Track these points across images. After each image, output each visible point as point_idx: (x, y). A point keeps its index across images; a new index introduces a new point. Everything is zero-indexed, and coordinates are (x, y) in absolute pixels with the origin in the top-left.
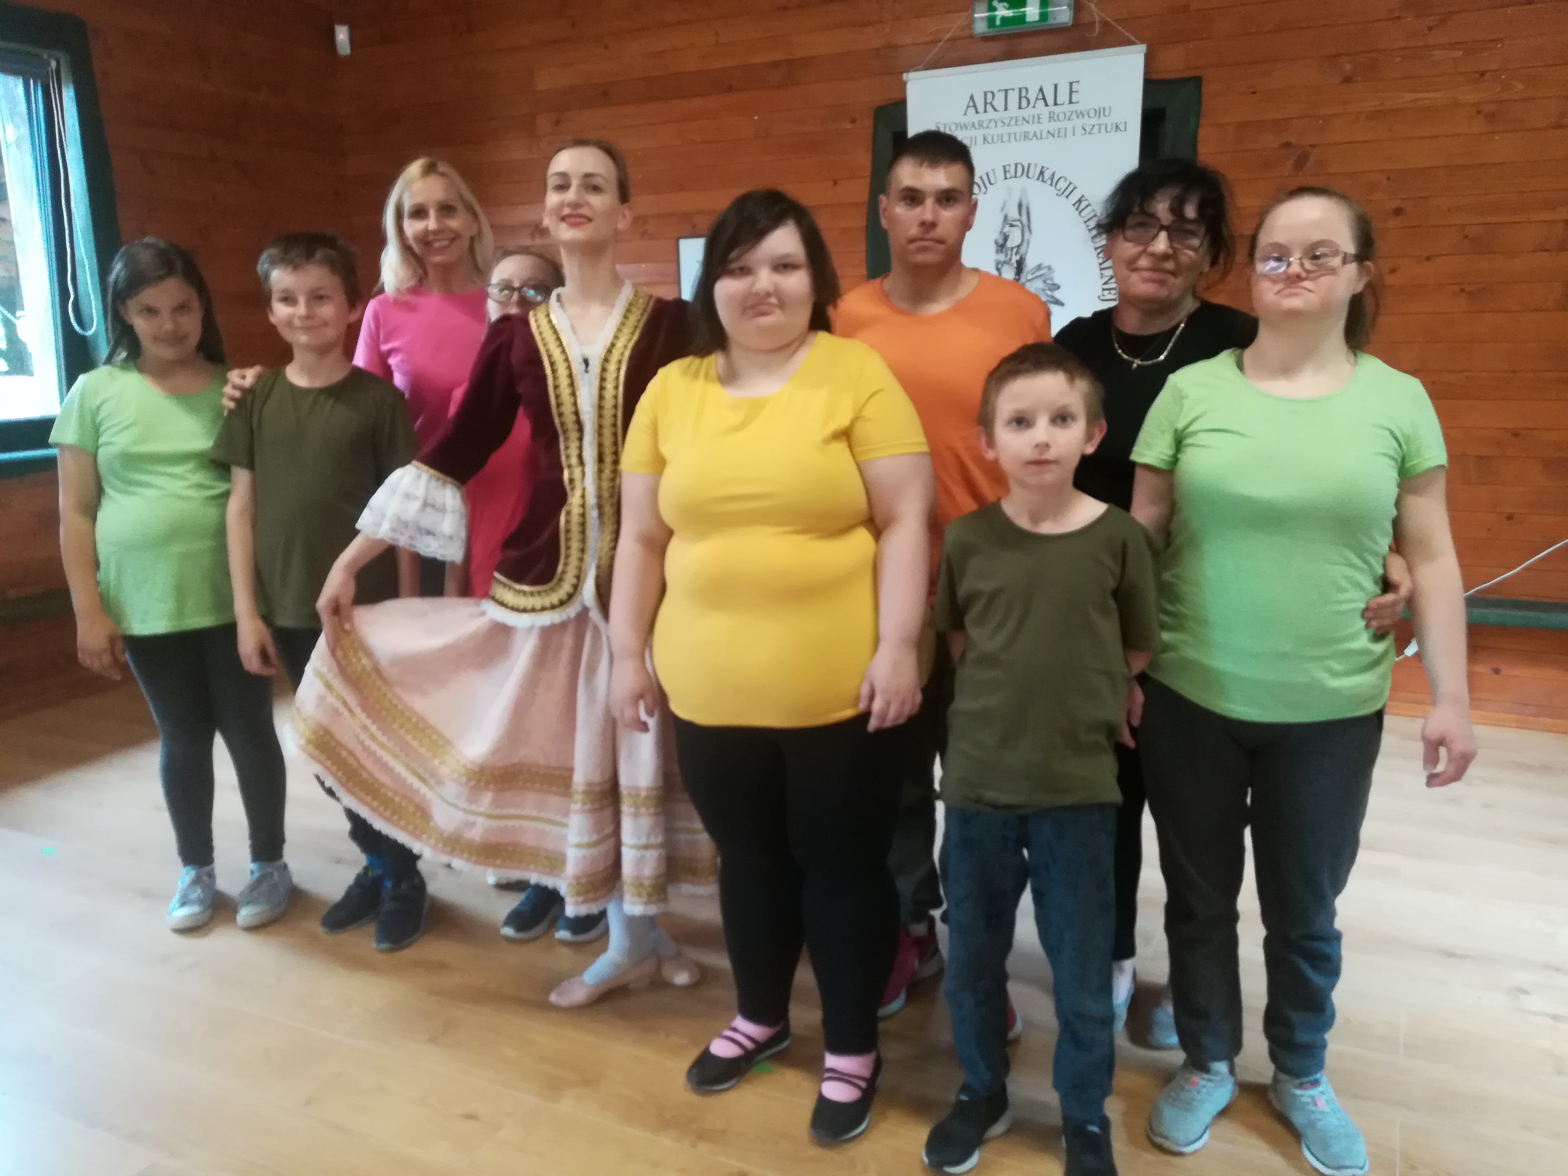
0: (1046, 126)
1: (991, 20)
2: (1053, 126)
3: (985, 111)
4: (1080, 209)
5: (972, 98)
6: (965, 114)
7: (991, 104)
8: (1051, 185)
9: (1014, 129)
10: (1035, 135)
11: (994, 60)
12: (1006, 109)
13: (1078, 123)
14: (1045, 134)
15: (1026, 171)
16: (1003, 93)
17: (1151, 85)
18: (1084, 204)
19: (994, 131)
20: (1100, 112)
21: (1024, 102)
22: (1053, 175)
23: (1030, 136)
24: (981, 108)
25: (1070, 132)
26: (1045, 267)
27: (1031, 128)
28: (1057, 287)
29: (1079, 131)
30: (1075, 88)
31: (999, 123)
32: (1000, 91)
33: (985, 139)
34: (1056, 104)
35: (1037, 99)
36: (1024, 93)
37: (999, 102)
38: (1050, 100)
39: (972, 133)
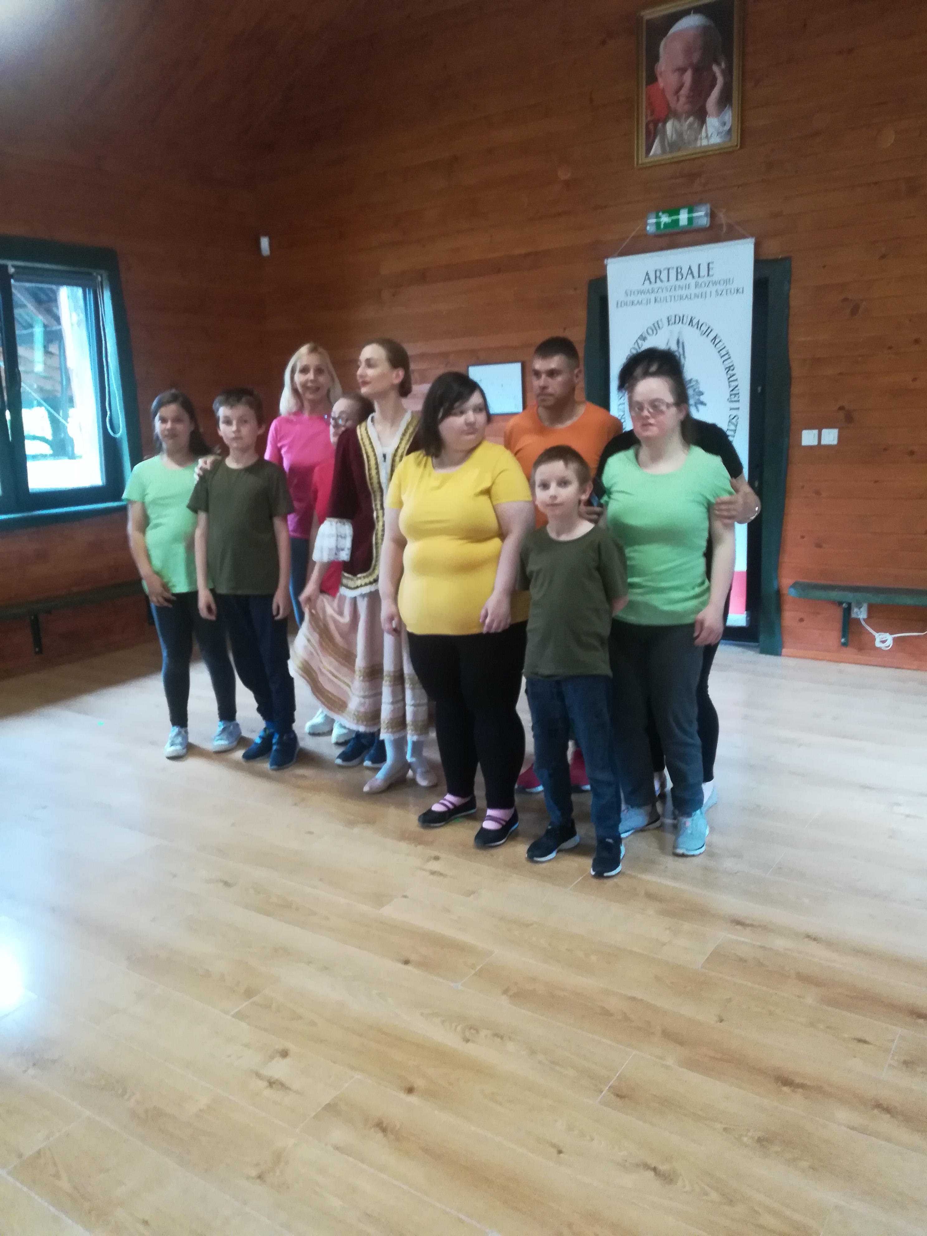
0: (693, 291)
1: (658, 224)
2: (698, 291)
3: (656, 282)
4: (716, 343)
5: (647, 274)
6: (644, 284)
7: (660, 277)
8: (697, 327)
9: (673, 293)
10: (686, 296)
11: (661, 249)
12: (668, 280)
13: (713, 289)
14: (693, 296)
15: (681, 320)
16: (666, 272)
17: (759, 263)
18: (717, 341)
19: (661, 295)
20: (727, 282)
21: (680, 277)
22: (699, 321)
23: (684, 297)
24: (653, 279)
25: (708, 295)
26: (694, 381)
27: (684, 292)
28: (701, 393)
29: (714, 293)
30: (711, 266)
31: (664, 290)
32: (664, 270)
33: (656, 300)
34: (699, 277)
35: (688, 274)
36: (679, 270)
37: (664, 276)
38: (696, 274)
39: (648, 296)
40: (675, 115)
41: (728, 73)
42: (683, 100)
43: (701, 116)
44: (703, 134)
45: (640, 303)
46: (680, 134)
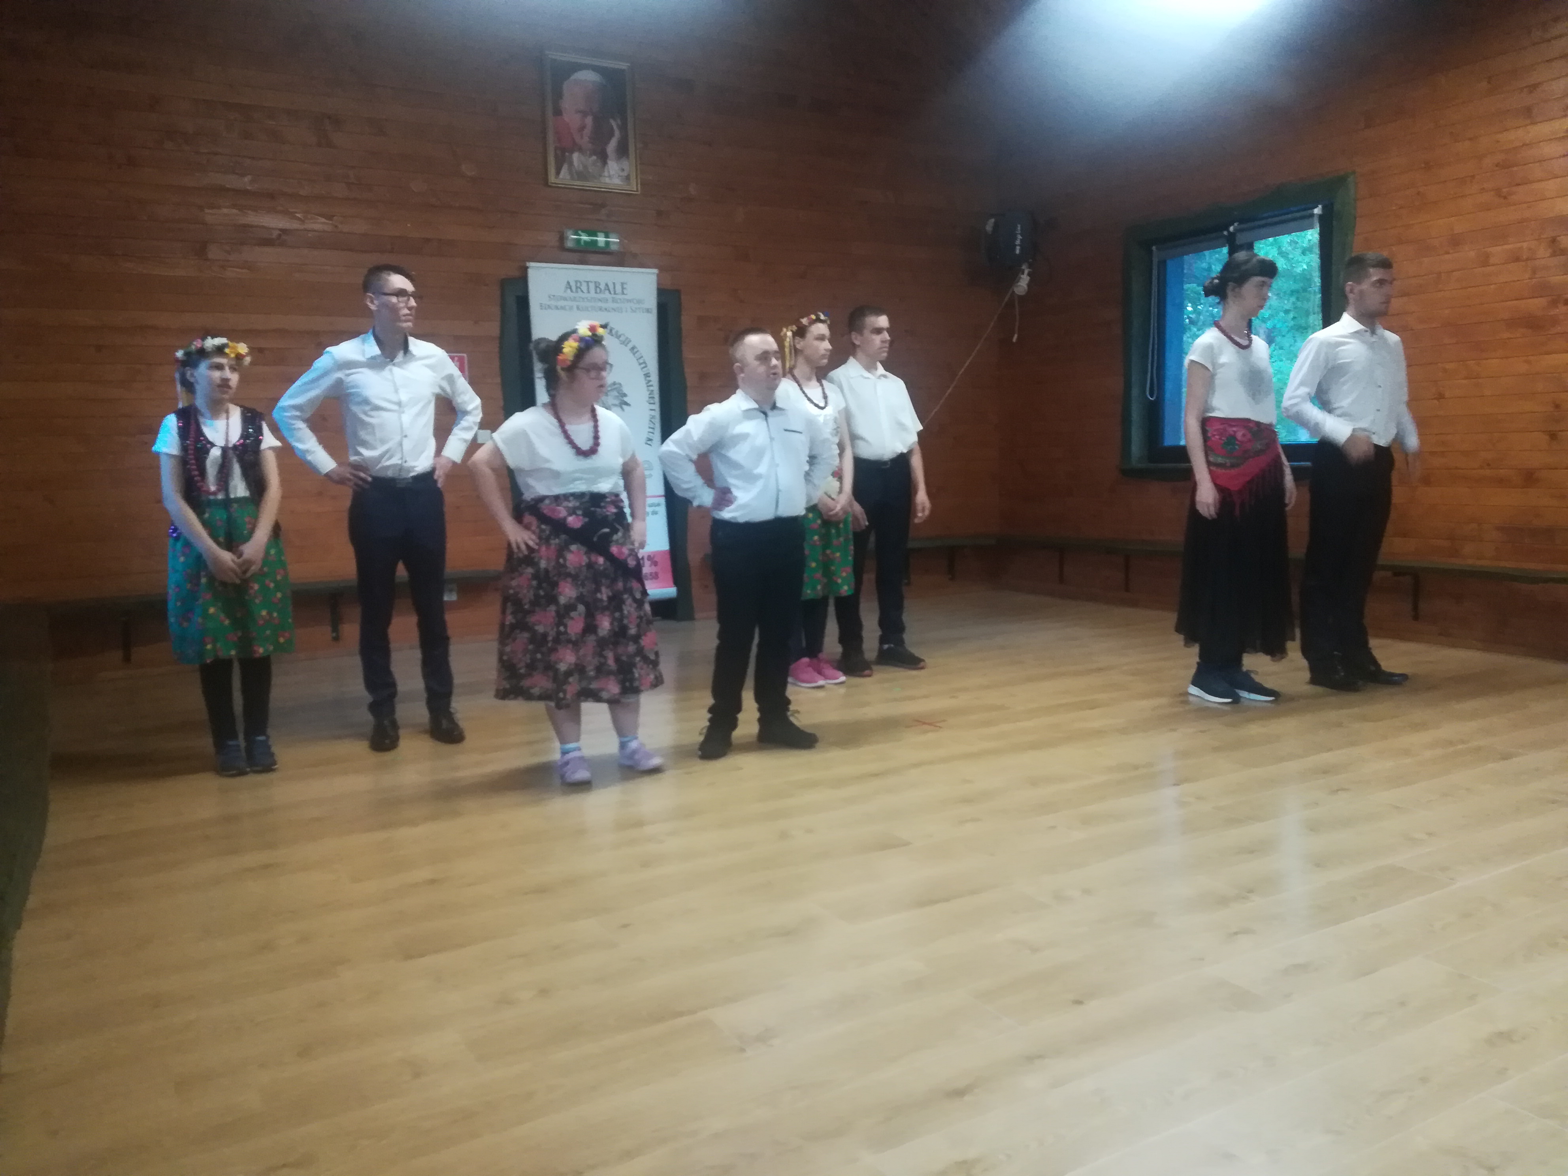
0: (611, 304)
1: (577, 241)
2: (615, 305)
3: (577, 292)
5: (568, 283)
6: (565, 291)
7: (580, 288)
8: (616, 337)
9: (593, 304)
11: (577, 263)
12: (588, 292)
13: (626, 306)
14: (611, 309)
16: (586, 283)
17: (661, 292)
18: (635, 350)
19: (583, 304)
20: (637, 301)
21: (598, 290)
22: (617, 332)
23: (603, 309)
24: (574, 289)
25: (624, 310)
26: (617, 384)
27: (604, 305)
28: (625, 395)
29: (629, 310)
30: (624, 285)
31: (585, 300)
33: (578, 308)
34: (615, 293)
35: (605, 289)
36: (597, 285)
37: (584, 288)
38: (612, 292)
39: (569, 303)
40: (580, 150)
41: (623, 128)
42: (586, 139)
43: (603, 158)
44: (606, 174)
45: (563, 308)
46: (585, 167)
